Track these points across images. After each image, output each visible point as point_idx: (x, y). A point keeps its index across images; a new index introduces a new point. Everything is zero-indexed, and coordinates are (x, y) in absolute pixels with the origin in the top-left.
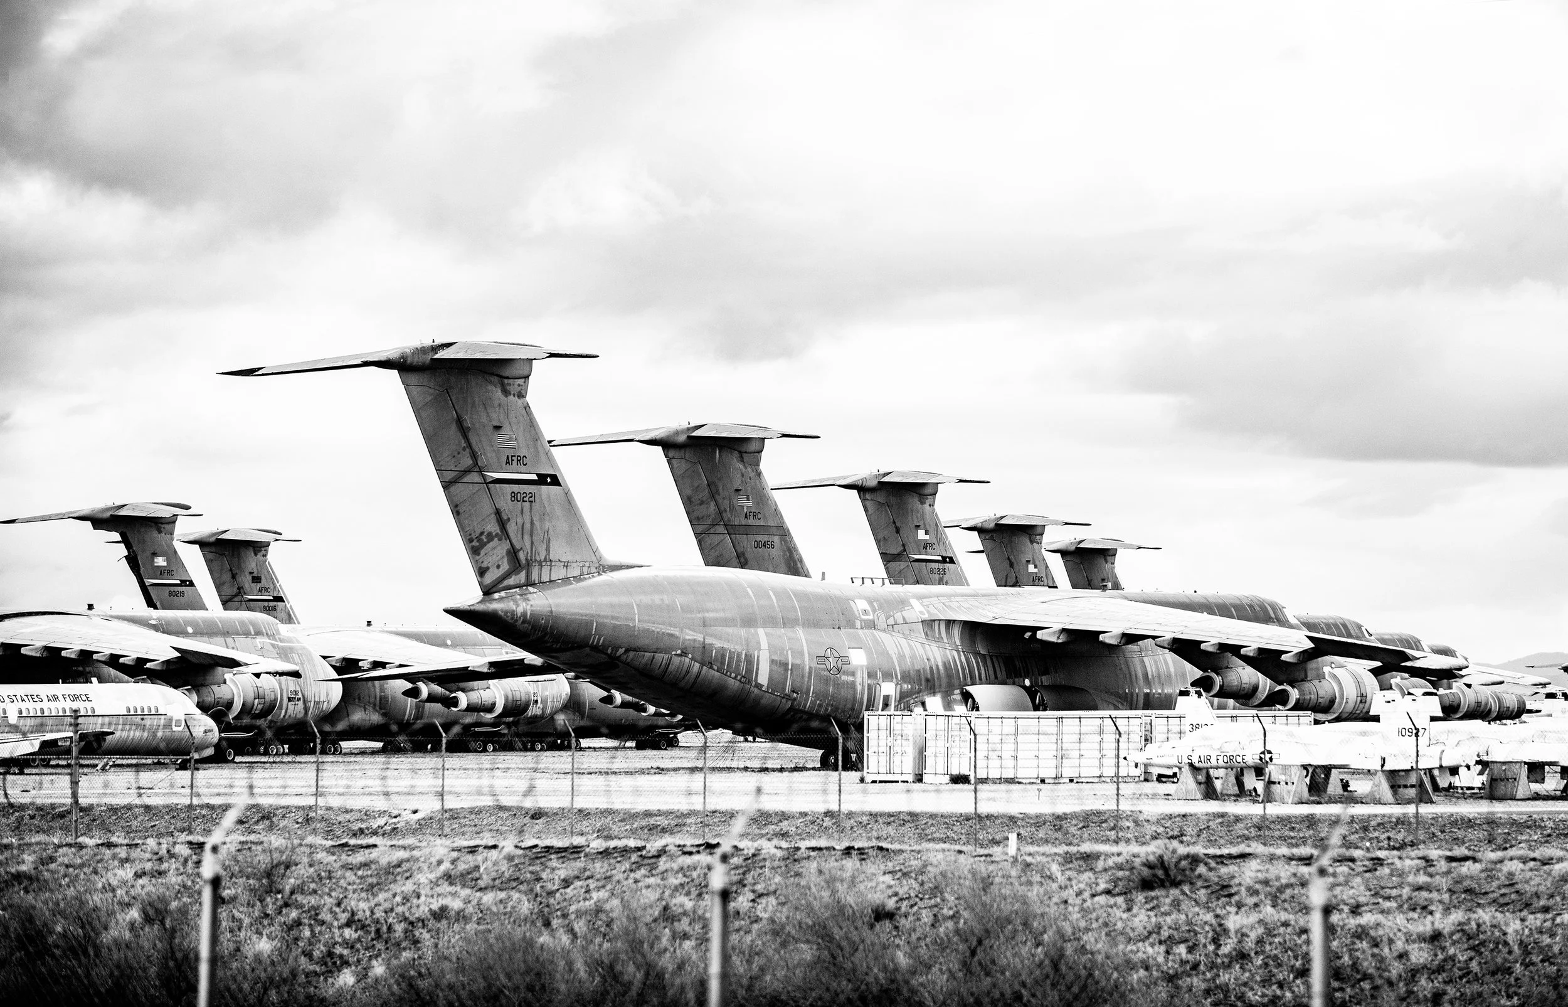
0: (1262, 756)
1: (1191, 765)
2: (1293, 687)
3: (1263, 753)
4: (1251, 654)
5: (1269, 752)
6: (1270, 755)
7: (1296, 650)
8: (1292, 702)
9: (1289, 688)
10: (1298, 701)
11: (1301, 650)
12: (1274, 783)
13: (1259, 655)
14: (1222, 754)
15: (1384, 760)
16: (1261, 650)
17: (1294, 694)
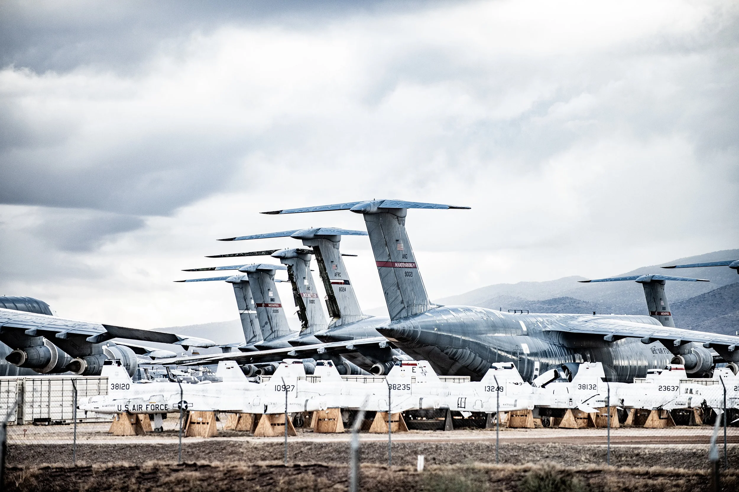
0: (180, 405)
1: (128, 412)
2: (83, 359)
3: (180, 403)
4: (62, 337)
5: (185, 402)
6: (186, 404)
7: (95, 335)
8: (82, 370)
9: (80, 360)
10: (86, 368)
11: (99, 334)
12: (194, 423)
13: (67, 338)
14: (151, 404)
15: (266, 407)
16: (69, 335)
17: (84, 364)
